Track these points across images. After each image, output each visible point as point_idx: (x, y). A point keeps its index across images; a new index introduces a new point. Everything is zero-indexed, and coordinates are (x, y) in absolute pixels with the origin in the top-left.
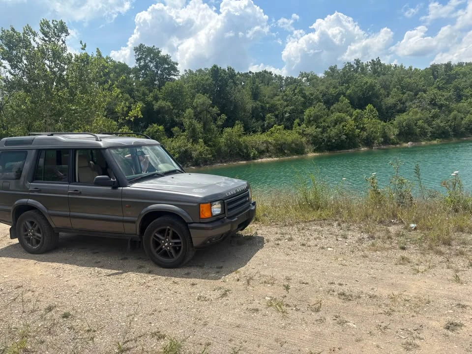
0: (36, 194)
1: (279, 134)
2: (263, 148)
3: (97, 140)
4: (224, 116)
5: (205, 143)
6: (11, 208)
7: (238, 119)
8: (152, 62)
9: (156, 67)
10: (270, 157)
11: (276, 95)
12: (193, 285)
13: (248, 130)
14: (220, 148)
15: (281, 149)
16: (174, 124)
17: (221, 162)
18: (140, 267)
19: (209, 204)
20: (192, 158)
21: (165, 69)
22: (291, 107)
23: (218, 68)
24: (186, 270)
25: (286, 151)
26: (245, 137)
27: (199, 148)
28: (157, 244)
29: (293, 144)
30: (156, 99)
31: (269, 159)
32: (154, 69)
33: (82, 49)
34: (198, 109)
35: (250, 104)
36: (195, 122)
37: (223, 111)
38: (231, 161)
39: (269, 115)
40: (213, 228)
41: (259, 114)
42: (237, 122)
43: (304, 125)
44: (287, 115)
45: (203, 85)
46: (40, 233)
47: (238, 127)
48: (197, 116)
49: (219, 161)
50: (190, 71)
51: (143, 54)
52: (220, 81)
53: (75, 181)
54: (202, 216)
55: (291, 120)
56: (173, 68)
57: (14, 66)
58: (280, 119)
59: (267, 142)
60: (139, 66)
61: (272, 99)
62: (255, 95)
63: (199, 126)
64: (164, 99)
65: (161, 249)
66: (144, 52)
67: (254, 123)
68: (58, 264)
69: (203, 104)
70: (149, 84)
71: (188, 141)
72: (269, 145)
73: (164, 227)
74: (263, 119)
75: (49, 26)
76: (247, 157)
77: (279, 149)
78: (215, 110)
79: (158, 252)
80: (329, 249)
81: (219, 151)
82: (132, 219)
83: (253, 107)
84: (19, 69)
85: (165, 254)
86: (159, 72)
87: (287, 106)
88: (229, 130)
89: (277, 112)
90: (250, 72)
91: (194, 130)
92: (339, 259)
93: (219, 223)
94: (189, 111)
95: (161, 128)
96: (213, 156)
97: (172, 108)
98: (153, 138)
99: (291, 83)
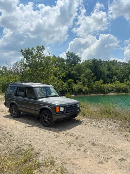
0: (16, 100)
1: (117, 84)
2: (110, 89)
3: (32, 85)
4: (96, 77)
5: (88, 86)
6: (10, 103)
7: (101, 78)
8: (72, 58)
9: (73, 59)
10: (113, 93)
11: (118, 69)
12: (50, 133)
13: (105, 82)
14: (93, 88)
15: (118, 90)
16: (77, 79)
17: (93, 94)
18: (39, 125)
19: (59, 107)
20: (82, 91)
21: (76, 60)
22: (124, 74)
23: (95, 59)
24: (50, 128)
25: (120, 91)
26: (103, 85)
27: (85, 88)
28: (44, 119)
29: (123, 89)
30: (72, 70)
31: (113, 94)
32: (72, 60)
33: (49, 54)
34: (86, 74)
35: (107, 72)
36: (85, 78)
37: (96, 75)
38: (97, 93)
39: (114, 77)
40: (59, 115)
41: (110, 77)
42: (101, 79)
43: (129, 81)
44: (122, 77)
45: (89, 65)
46: (15, 111)
47: (101, 81)
48: (86, 76)
49: (93, 93)
50: (85, 60)
51: (69, 55)
52: (96, 64)
53: (25, 97)
54: (56, 111)
55: (123, 79)
56: (79, 59)
57: (27, 60)
58: (119, 78)
59: (112, 87)
60: (68, 59)
61: (116, 70)
62: (109, 69)
63: (86, 80)
64: (75, 70)
65: (45, 120)
66: (70, 54)
67: (108, 79)
68: (18, 121)
69: (88, 72)
70: (71, 65)
71: (82, 85)
72: (113, 88)
73: (46, 113)
74: (112, 78)
75: (39, 47)
76: (104, 92)
77: (117, 90)
78: (93, 74)
79: (44, 121)
80: (102, 128)
81: (93, 89)
82: (38, 110)
83: (108, 74)
84: (29, 60)
85: (46, 122)
86: (74, 61)
87: (122, 73)
88: (97, 82)
89: (118, 76)
90: (109, 61)
91: (84, 81)
92: (103, 132)
93: (62, 114)
94: (83, 74)
95: (73, 80)
96: (91, 91)
97: (77, 73)
98: (52, 85)
99: (124, 65)
